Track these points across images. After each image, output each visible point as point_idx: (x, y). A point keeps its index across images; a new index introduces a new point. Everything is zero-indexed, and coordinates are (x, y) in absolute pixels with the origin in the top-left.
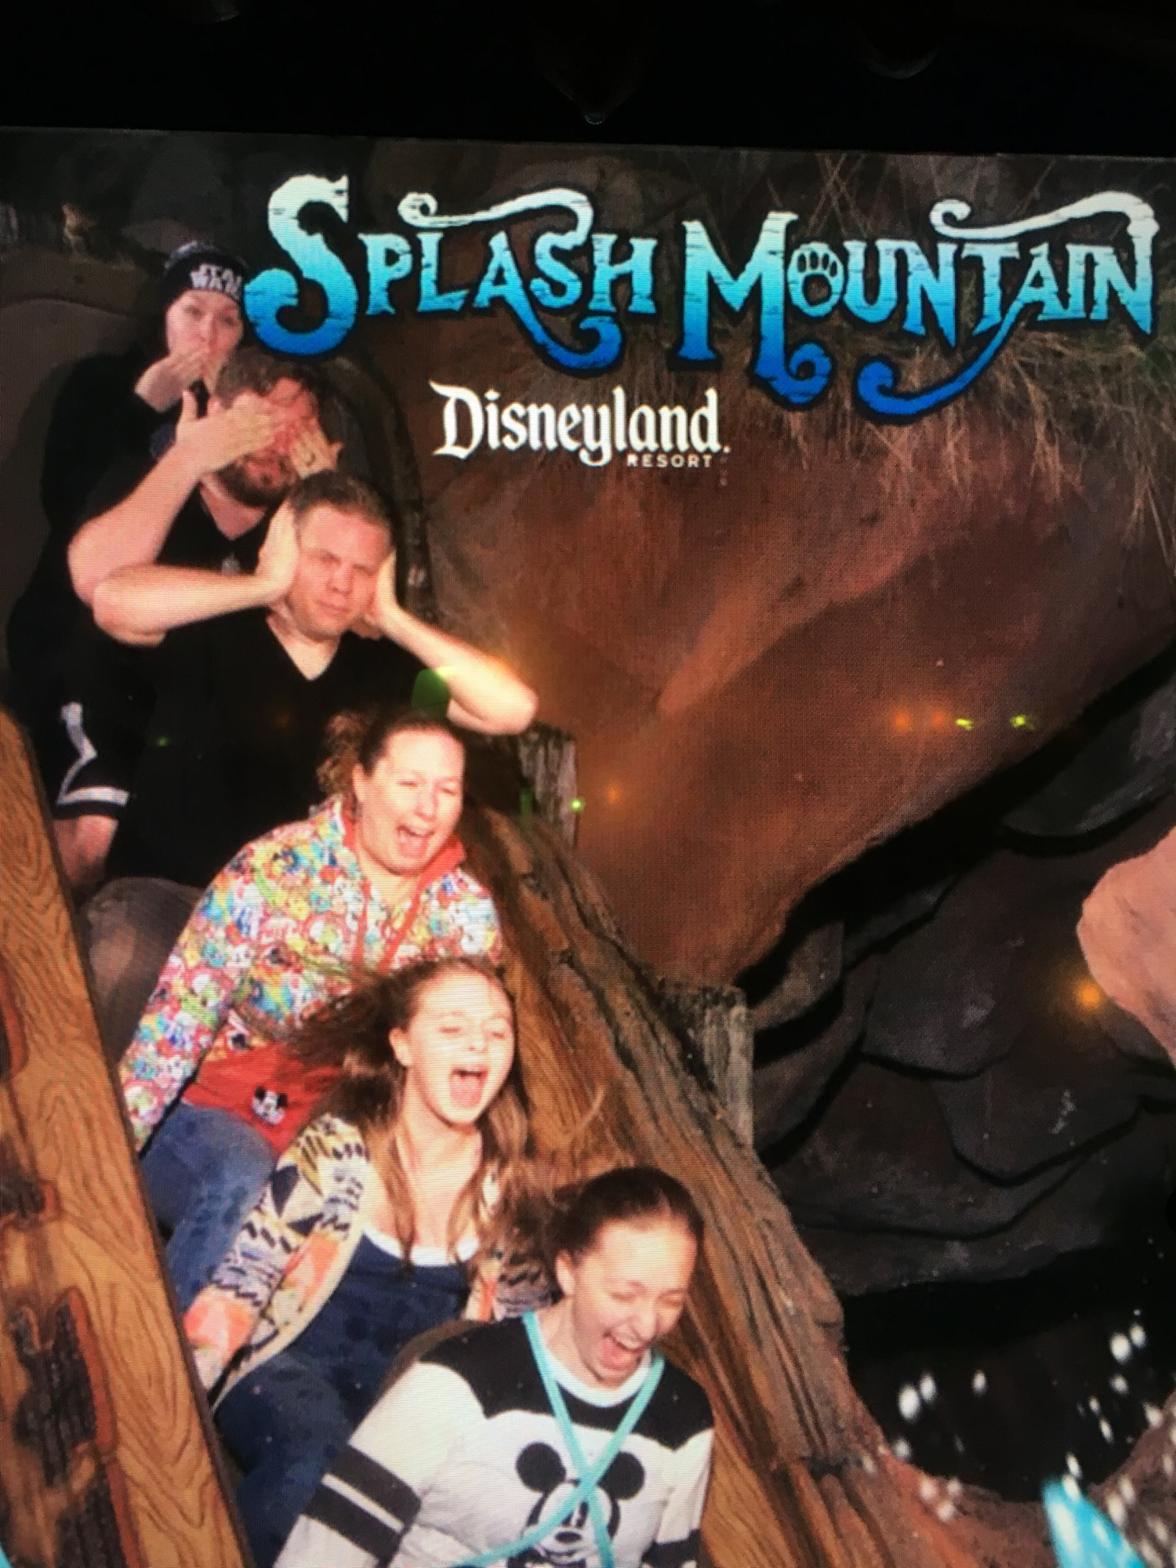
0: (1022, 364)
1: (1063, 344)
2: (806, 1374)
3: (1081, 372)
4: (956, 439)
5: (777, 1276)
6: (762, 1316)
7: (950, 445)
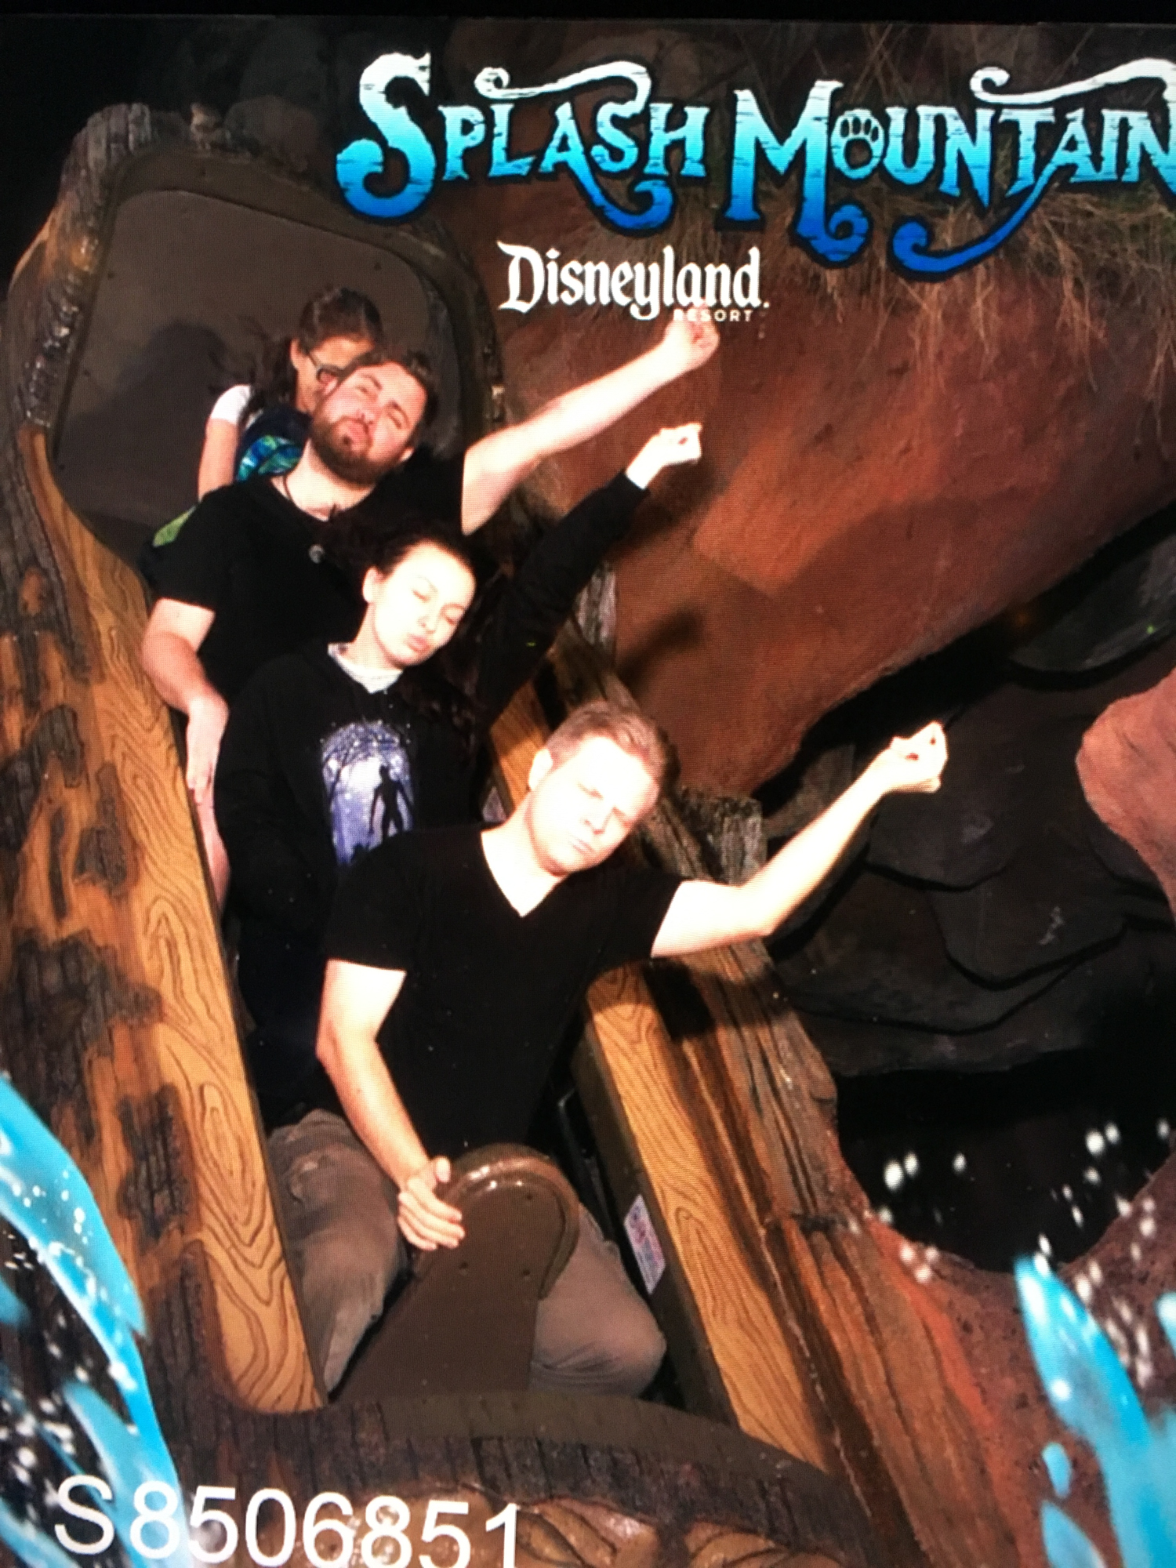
0: (1054, 224)
1: (1094, 204)
2: (801, 1143)
3: (1109, 231)
4: (986, 293)
5: (778, 1056)
6: (763, 1089)
7: (979, 302)
